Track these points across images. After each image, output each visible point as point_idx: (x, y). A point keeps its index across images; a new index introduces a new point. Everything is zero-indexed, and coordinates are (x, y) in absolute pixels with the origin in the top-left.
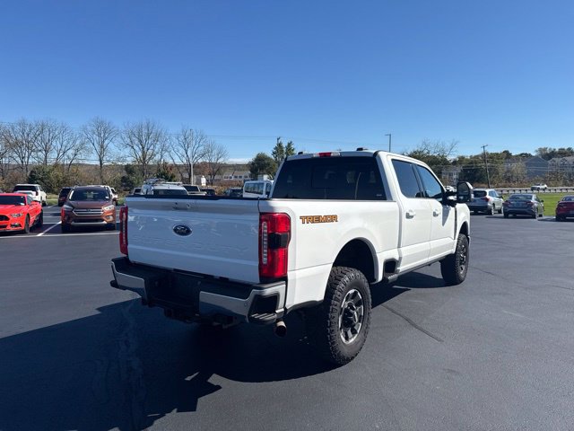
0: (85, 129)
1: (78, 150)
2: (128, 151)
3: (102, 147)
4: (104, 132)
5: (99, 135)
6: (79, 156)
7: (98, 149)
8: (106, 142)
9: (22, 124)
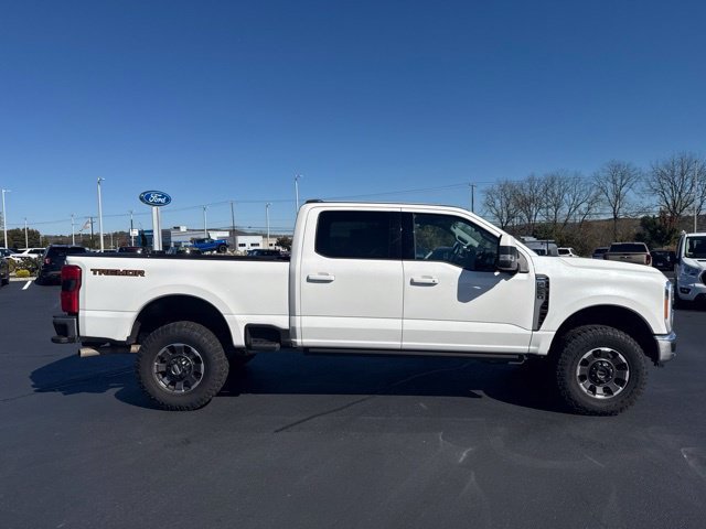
0: (596, 177)
1: (592, 203)
2: (656, 199)
3: (618, 196)
4: (621, 177)
5: (614, 182)
6: (593, 211)
7: (613, 199)
8: (624, 189)
9: (531, 180)
